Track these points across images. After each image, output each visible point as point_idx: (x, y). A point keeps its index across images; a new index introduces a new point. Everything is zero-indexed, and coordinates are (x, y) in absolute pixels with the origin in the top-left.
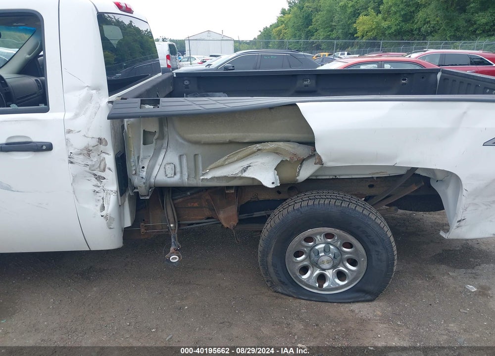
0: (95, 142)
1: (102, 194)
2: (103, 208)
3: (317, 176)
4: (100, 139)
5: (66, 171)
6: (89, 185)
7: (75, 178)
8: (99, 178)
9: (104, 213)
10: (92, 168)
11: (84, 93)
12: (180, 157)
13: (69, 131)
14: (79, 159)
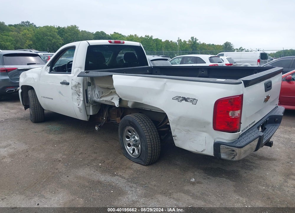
0: (77, 84)
1: (79, 100)
2: (79, 105)
3: (145, 108)
4: (78, 83)
5: (71, 91)
6: (76, 97)
7: (72, 94)
8: (79, 95)
9: (78, 106)
10: (77, 91)
11: (77, 69)
12: (99, 92)
13: (72, 80)
14: (74, 88)
